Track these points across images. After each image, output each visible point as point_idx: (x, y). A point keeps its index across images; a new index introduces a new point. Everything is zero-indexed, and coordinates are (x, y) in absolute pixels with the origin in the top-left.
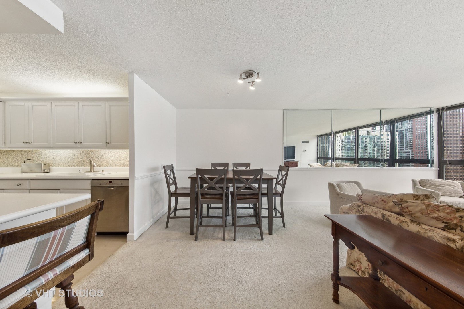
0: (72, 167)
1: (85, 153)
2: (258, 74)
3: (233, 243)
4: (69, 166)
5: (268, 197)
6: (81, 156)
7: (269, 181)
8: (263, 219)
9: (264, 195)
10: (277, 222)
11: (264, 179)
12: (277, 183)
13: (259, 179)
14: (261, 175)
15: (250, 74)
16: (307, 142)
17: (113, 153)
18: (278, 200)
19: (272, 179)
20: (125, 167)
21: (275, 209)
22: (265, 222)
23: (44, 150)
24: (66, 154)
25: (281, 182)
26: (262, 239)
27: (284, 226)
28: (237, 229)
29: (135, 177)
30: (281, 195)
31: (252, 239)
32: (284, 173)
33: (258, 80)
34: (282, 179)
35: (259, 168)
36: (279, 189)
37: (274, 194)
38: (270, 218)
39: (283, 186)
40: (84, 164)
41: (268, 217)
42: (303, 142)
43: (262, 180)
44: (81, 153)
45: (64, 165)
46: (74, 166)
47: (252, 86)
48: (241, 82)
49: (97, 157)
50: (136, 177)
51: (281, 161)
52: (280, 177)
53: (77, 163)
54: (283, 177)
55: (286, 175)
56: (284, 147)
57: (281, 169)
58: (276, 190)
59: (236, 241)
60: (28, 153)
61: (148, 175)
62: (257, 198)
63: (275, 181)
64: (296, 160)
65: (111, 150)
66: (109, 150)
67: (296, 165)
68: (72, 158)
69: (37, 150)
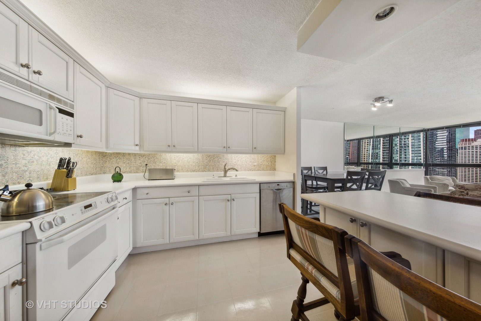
0: (196, 172)
1: (211, 157)
4: (194, 171)
6: (206, 161)
17: (239, 157)
20: (250, 172)
23: (163, 154)
24: (190, 159)
40: (209, 169)
44: (206, 158)
45: (187, 170)
46: (199, 171)
49: (224, 162)
53: (202, 168)
60: (144, 157)
65: (237, 155)
66: (235, 155)
68: (197, 162)
69: (154, 154)
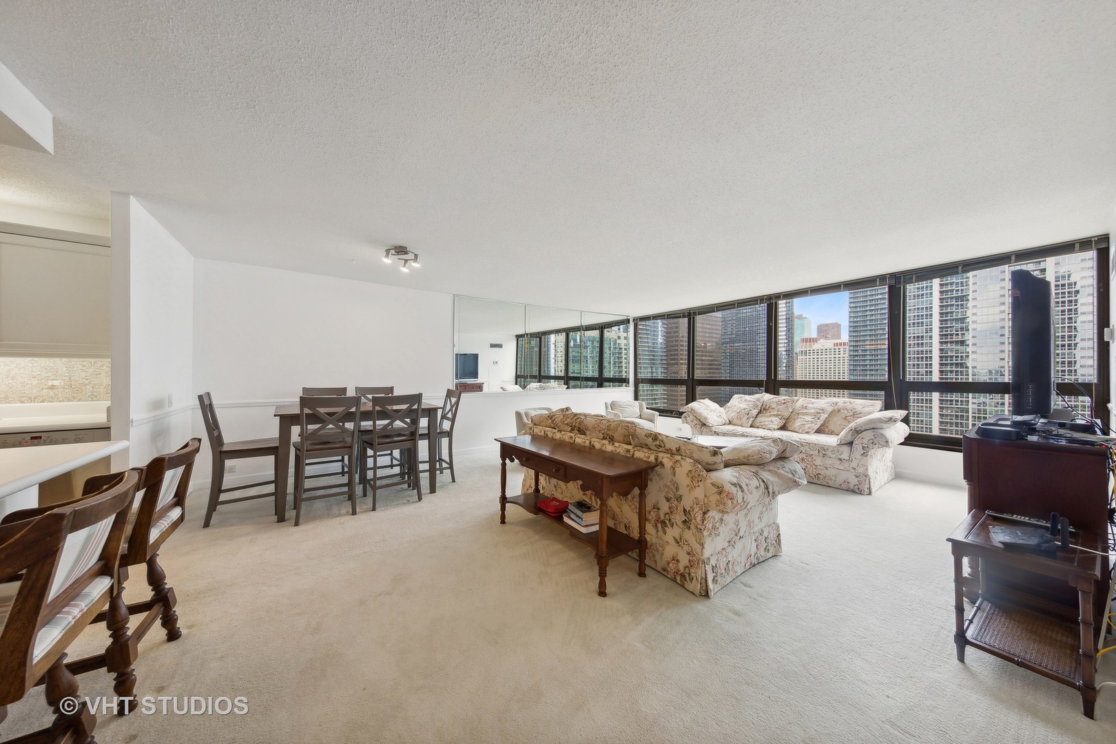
2: (416, 256)
3: (372, 513)
5: (429, 439)
7: (431, 412)
8: (421, 475)
9: (423, 436)
10: (443, 478)
11: (423, 410)
12: (444, 417)
13: (416, 410)
14: (420, 404)
15: (401, 250)
16: (500, 346)
18: (445, 441)
19: (435, 410)
21: (441, 460)
22: (424, 479)
25: (450, 415)
26: (420, 499)
27: (454, 481)
28: (378, 492)
29: (132, 422)
30: (449, 434)
31: (404, 504)
32: (454, 400)
33: (416, 265)
34: (451, 410)
35: (417, 392)
36: (446, 425)
37: (438, 433)
38: (432, 472)
39: (453, 420)
41: (429, 471)
42: (493, 346)
43: (420, 411)
47: (404, 266)
48: (387, 261)
50: (134, 420)
51: (450, 382)
52: (448, 407)
54: (452, 407)
55: (457, 403)
56: (456, 354)
57: (450, 394)
58: (441, 428)
59: (377, 510)
61: (149, 418)
62: (413, 440)
63: (440, 412)
64: (479, 380)
67: (479, 388)
